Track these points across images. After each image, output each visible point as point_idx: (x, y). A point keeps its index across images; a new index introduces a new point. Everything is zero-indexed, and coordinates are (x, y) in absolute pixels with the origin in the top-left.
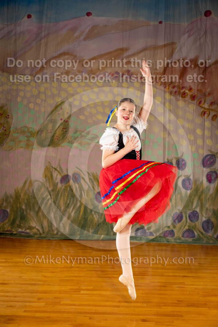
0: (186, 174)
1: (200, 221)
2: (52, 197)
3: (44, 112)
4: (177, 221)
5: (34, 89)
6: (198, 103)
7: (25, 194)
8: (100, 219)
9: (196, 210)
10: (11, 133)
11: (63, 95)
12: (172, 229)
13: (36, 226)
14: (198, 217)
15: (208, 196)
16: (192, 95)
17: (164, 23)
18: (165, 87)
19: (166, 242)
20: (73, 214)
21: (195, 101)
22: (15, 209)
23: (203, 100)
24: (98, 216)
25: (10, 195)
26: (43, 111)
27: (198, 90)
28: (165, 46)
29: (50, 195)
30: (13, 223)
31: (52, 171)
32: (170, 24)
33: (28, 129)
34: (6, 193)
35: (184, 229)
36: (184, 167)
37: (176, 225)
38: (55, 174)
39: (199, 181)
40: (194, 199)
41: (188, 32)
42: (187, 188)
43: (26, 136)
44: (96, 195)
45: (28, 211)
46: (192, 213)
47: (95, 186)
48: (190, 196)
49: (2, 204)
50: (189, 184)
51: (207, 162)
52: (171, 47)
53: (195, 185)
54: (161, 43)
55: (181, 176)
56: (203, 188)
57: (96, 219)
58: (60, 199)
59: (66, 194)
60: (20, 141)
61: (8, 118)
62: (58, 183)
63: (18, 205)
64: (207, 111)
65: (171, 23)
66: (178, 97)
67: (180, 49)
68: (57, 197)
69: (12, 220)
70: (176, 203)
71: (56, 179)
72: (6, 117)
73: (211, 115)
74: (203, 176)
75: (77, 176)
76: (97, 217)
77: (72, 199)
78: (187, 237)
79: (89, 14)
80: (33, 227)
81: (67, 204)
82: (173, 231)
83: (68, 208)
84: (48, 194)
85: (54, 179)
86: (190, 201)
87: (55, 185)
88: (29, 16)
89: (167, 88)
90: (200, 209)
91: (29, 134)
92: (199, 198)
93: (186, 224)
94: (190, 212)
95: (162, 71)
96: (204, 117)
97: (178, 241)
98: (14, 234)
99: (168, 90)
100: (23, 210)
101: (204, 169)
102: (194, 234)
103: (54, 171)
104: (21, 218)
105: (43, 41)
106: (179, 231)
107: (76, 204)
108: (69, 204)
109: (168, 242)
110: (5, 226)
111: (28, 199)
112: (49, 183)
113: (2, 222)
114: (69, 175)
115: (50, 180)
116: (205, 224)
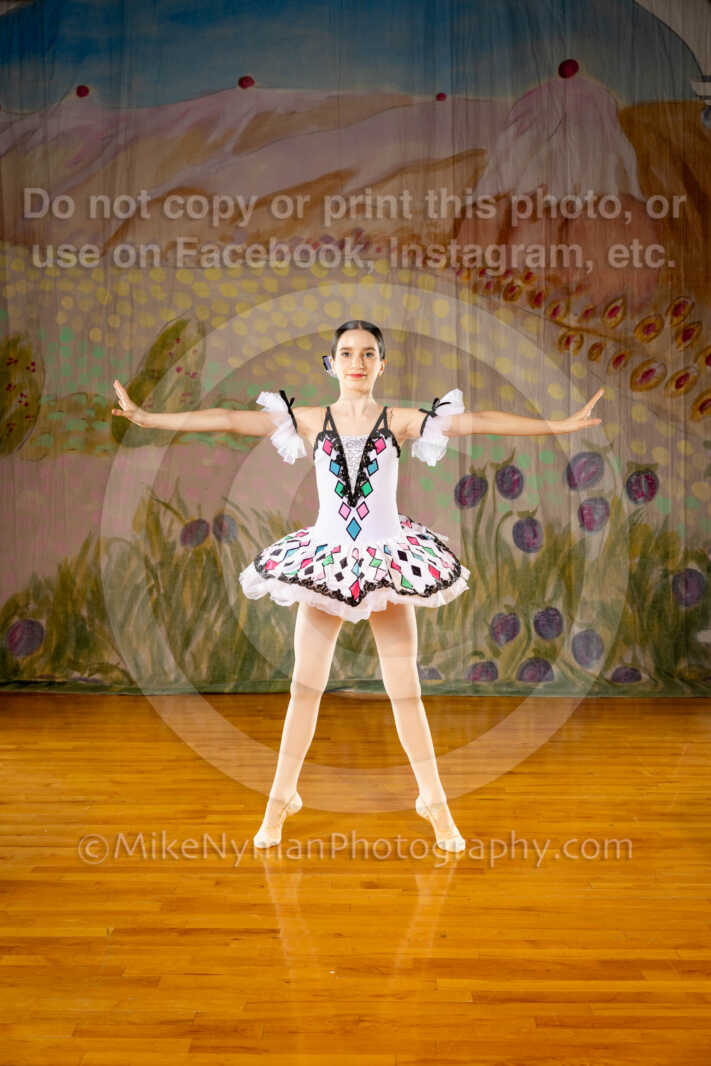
0: (523, 509)
1: (565, 634)
2: (160, 581)
3: (131, 351)
4: (502, 637)
5: (101, 289)
6: (550, 312)
7: (87, 576)
9: (553, 606)
10: (43, 410)
11: (183, 302)
12: (489, 660)
13: (118, 664)
14: (560, 624)
16: (533, 292)
17: (449, 98)
18: (458, 273)
19: (471, 694)
20: (217, 628)
21: (543, 309)
22: (62, 617)
23: (563, 305)
24: (287, 628)
25: (46, 580)
26: (127, 348)
27: (548, 279)
28: (456, 159)
29: (156, 578)
30: (58, 654)
31: (159, 513)
32: (467, 100)
33: (89, 400)
34: (34, 576)
35: (524, 660)
36: (517, 490)
37: (501, 651)
38: (165, 519)
39: (560, 525)
40: (546, 577)
41: (516, 120)
42: (528, 545)
43: (83, 419)
45: (97, 621)
46: (543, 614)
48: (538, 569)
49: (27, 605)
50: (532, 535)
51: (581, 473)
52: (471, 161)
53: (549, 537)
54: (444, 152)
55: (509, 514)
56: (570, 545)
57: (280, 638)
58: (184, 586)
59: (199, 572)
60: (68, 434)
61: (34, 371)
62: (174, 543)
63: (70, 604)
64: (573, 336)
65: (470, 97)
66: (496, 299)
67: (497, 167)
68: (175, 584)
69: (52, 649)
70: (498, 590)
71: (170, 532)
72: (28, 368)
73: (585, 344)
74: (570, 513)
75: (225, 522)
76: (283, 633)
77: (215, 586)
78: (532, 678)
79: (245, 82)
80: (112, 665)
81: (202, 600)
82: (491, 664)
83: (205, 610)
84: (150, 574)
85: (165, 532)
86: (538, 581)
87: (168, 549)
88: (82, 91)
89: (465, 274)
90: (564, 602)
91: (93, 414)
92: (563, 574)
93: (526, 644)
94: (539, 613)
95: (448, 227)
96: (566, 351)
97: (504, 689)
98: (59, 683)
99: (466, 281)
100: (83, 619)
101: (573, 493)
102: (551, 670)
103: (165, 513)
104: (78, 642)
105: (121, 158)
106: (509, 665)
107: (226, 600)
108: (206, 600)
109: (477, 691)
110: (36, 666)
111: (95, 589)
112: (152, 546)
113: (27, 654)
114: (204, 522)
115: (154, 537)
116: (580, 644)
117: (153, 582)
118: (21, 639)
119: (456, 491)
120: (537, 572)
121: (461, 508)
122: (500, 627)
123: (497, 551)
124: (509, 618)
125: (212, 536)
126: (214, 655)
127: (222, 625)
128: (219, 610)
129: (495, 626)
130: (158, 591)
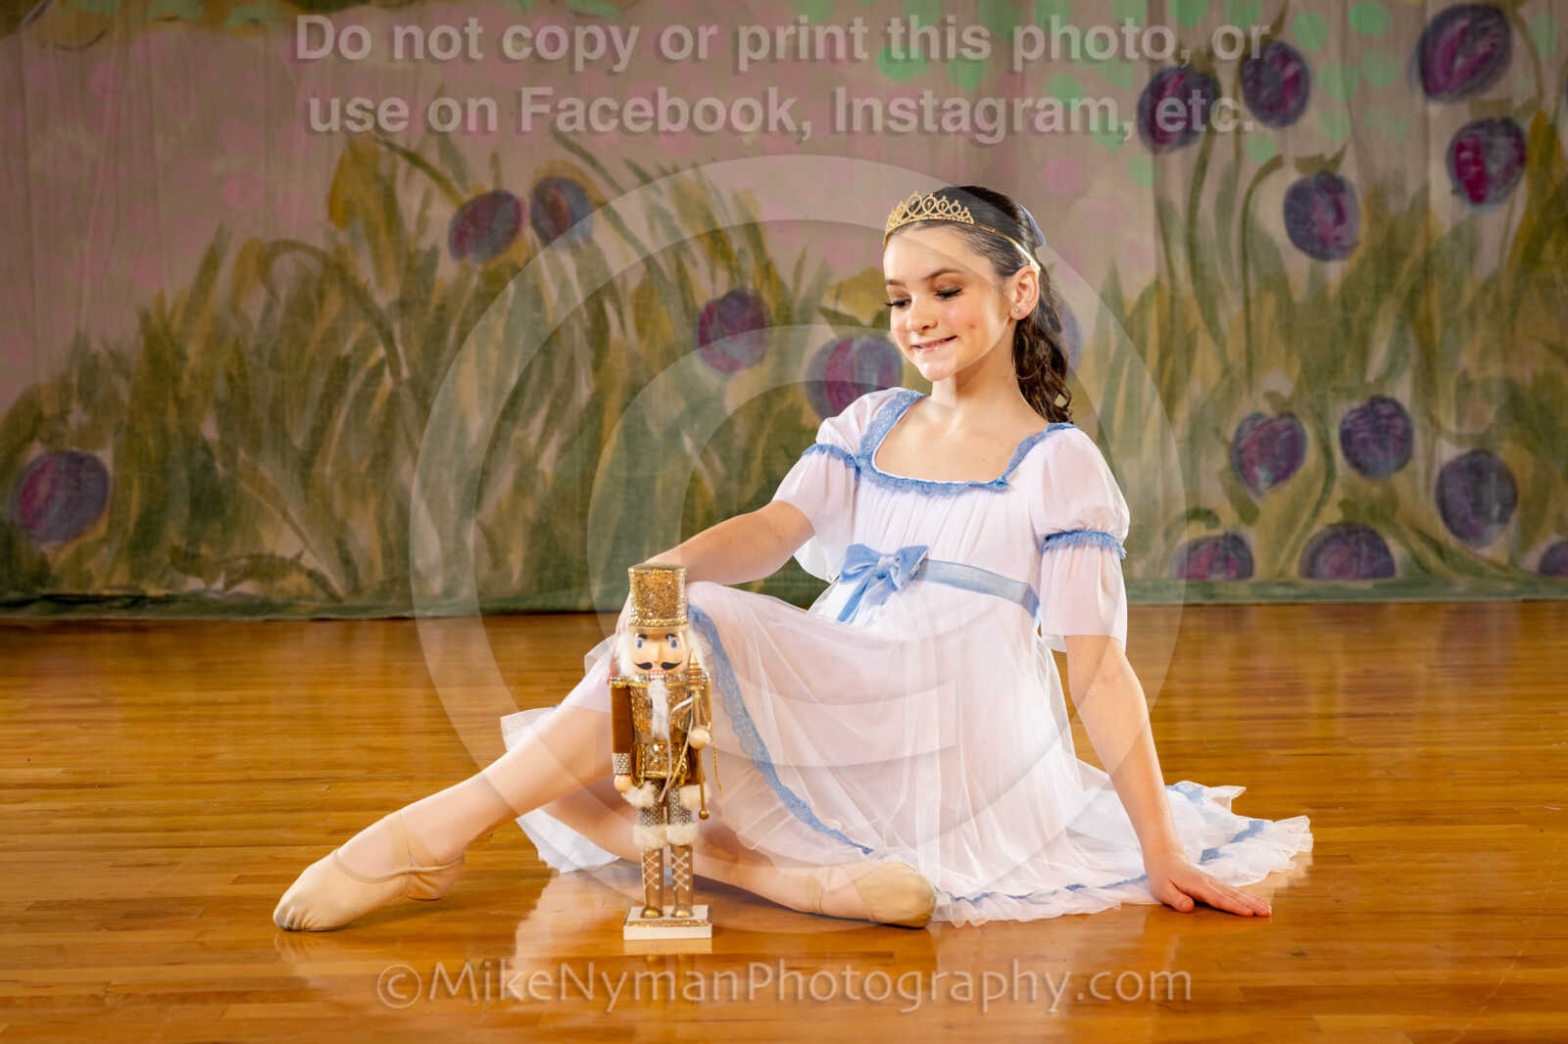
0: (1312, 151)
1: (1418, 463)
2: (400, 349)
4: (1262, 474)
7: (215, 340)
8: (734, 486)
9: (1388, 394)
12: (1230, 530)
13: (299, 556)
14: (1405, 439)
15: (1469, 293)
20: (547, 462)
22: (152, 442)
24: (724, 460)
25: (112, 354)
29: (389, 340)
30: (143, 540)
31: (393, 177)
34: (80, 341)
35: (1317, 528)
36: (1292, 104)
37: (1258, 503)
38: (409, 192)
39: (1402, 191)
40: (1370, 319)
42: (1324, 241)
44: (702, 323)
45: (242, 454)
46: (1363, 413)
47: (695, 263)
48: (1348, 300)
49: (62, 416)
50: (1330, 217)
51: (1453, 56)
53: (1375, 219)
55: (1275, 164)
56: (1428, 239)
57: (709, 486)
58: (460, 358)
62: (433, 253)
63: (172, 418)
68: (437, 354)
69: (131, 525)
70: (1249, 353)
71: (423, 221)
74: (1426, 158)
75: (566, 200)
76: (713, 472)
78: (1341, 569)
80: (283, 560)
82: (1236, 542)
83: (515, 419)
84: (375, 333)
85: (410, 225)
86: (1348, 333)
87: (417, 270)
90: (1415, 382)
92: (1411, 312)
93: (1323, 489)
94: (1352, 412)
98: (156, 600)
100: (206, 448)
101: (1435, 109)
102: (1386, 551)
103: (409, 174)
104: (195, 503)
106: (1280, 544)
107: (566, 393)
108: (518, 394)
110: (90, 565)
111: (236, 371)
112: (377, 258)
113: (66, 539)
114: (509, 197)
115: (383, 238)
116: (1455, 491)
117: (381, 352)
118: (50, 497)
119: (1141, 108)
120: (1345, 306)
121: (1155, 151)
122: (1256, 448)
123: (1245, 257)
124: (1279, 424)
125: (528, 233)
126: (541, 532)
127: (559, 458)
128: (549, 420)
129: (1242, 444)
130: (396, 373)
